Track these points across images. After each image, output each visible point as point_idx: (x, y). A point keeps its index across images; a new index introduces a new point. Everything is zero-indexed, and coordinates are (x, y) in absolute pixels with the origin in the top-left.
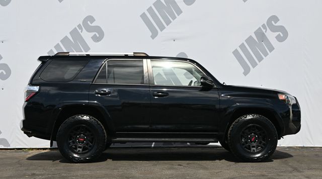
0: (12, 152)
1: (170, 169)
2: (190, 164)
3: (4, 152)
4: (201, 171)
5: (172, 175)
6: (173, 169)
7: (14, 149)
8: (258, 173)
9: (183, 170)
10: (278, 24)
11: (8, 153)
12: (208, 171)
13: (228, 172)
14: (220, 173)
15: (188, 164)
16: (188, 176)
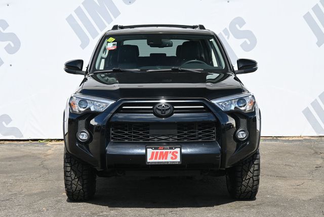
0: (27, 145)
3: (16, 145)
7: (28, 140)
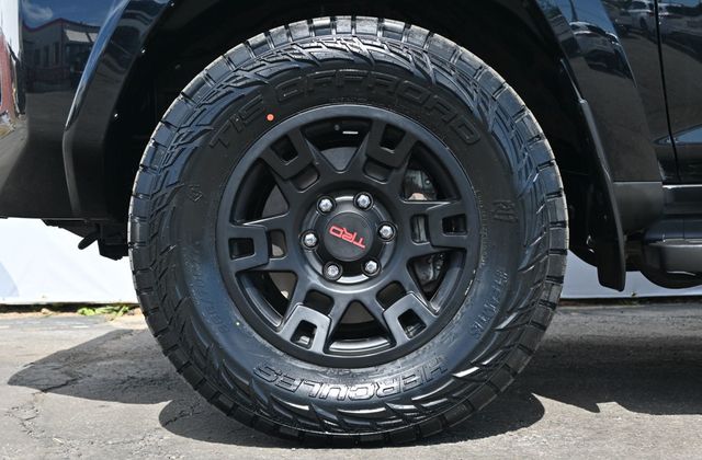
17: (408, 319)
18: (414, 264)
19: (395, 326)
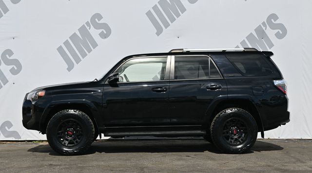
0: (23, 144)
1: (179, 160)
2: (198, 155)
4: (209, 162)
5: (183, 165)
6: (182, 159)
7: (24, 141)
8: (263, 164)
9: (193, 161)
10: (277, 22)
11: (20, 145)
12: (216, 162)
13: (235, 162)
14: (227, 164)
15: (195, 155)
16: (198, 166)
17: (76, 142)
18: (78, 136)
19: (75, 143)
